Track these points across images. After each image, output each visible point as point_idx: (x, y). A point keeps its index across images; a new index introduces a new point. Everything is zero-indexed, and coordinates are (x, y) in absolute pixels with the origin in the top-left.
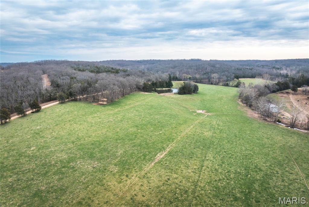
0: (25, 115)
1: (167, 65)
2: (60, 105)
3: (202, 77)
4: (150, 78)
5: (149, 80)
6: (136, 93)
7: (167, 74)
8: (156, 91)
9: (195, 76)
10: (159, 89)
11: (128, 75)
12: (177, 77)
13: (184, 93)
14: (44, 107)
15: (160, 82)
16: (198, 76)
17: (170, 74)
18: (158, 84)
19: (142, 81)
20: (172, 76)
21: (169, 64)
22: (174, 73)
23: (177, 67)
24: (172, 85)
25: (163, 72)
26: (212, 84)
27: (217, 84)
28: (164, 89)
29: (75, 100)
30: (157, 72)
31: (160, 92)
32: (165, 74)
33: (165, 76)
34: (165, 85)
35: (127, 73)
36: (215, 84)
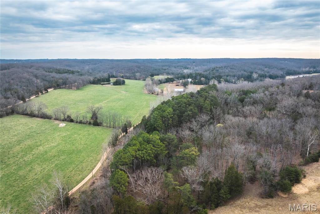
0: (43, 94)
1: (107, 66)
2: (54, 90)
3: (130, 75)
4: (96, 77)
5: (95, 78)
6: (89, 85)
7: (107, 73)
8: (100, 84)
9: (126, 74)
10: (102, 83)
11: (81, 75)
12: (114, 76)
13: (117, 85)
14: (49, 90)
15: (102, 79)
16: (128, 75)
17: (109, 73)
18: (101, 80)
19: (92, 79)
20: (110, 75)
21: (109, 66)
22: (111, 73)
23: (114, 68)
24: (110, 81)
25: (104, 72)
26: (136, 79)
27: (139, 79)
28: (105, 83)
29: (60, 88)
30: (100, 72)
31: (102, 84)
32: (106, 73)
33: (106, 75)
34: (105, 80)
35: (80, 73)
36: (138, 80)
